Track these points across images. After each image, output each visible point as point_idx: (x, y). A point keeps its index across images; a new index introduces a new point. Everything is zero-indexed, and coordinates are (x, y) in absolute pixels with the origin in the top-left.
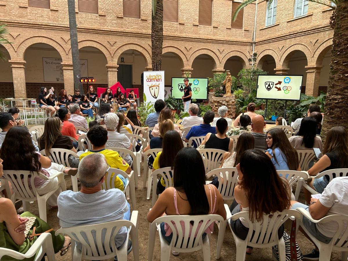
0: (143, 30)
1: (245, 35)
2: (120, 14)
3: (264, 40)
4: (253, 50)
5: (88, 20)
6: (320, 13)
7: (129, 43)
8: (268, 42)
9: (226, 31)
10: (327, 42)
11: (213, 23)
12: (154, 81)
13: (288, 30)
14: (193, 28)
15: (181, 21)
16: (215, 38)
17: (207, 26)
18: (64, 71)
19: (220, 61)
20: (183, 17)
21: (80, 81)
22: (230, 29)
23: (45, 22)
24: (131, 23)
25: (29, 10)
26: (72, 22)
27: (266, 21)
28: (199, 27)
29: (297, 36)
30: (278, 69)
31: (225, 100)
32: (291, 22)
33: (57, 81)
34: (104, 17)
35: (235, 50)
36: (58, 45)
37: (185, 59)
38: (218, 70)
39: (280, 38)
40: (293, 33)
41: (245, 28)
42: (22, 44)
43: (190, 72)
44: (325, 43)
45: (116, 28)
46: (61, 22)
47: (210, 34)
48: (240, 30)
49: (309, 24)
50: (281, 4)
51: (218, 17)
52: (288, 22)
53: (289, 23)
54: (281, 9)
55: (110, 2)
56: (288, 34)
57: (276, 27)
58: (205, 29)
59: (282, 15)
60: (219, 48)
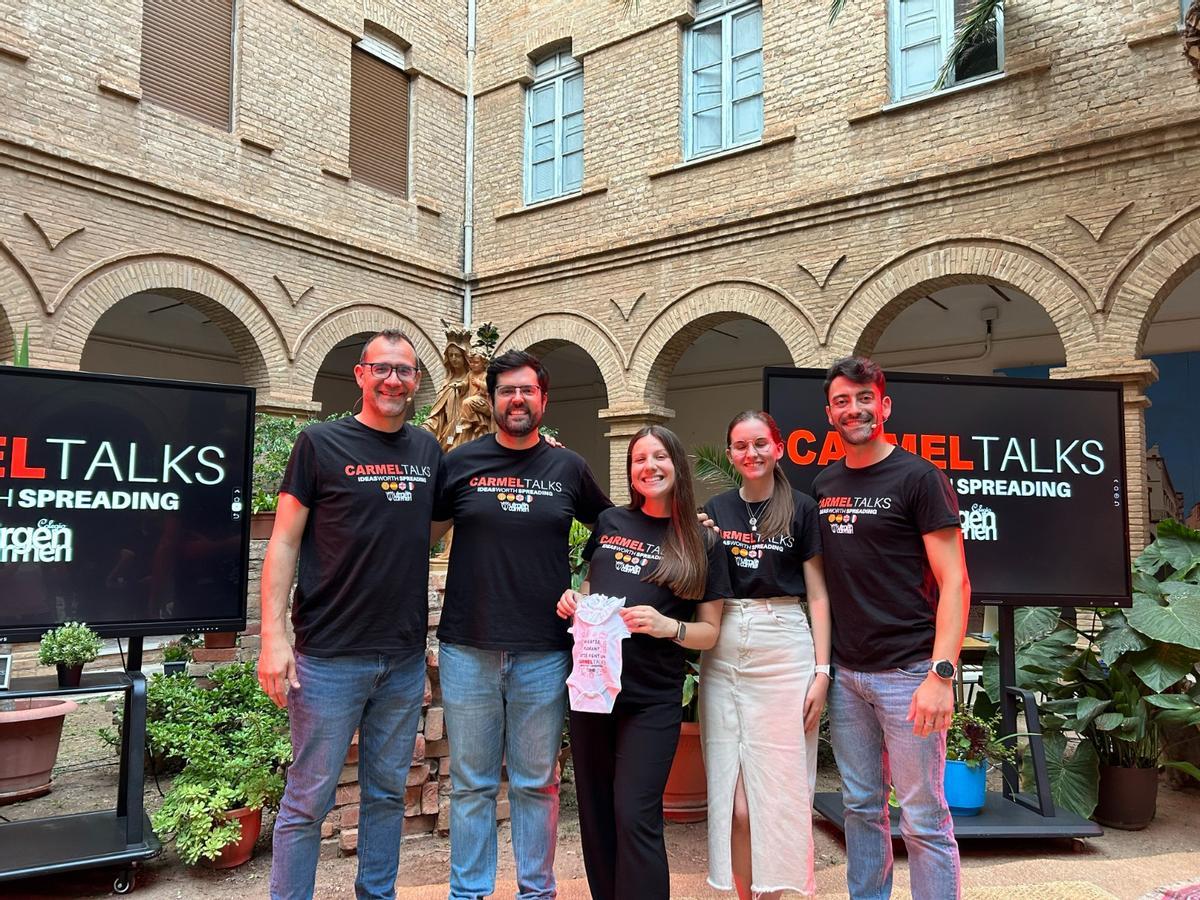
1: (424, 235)
3: (527, 265)
4: (468, 319)
6: (835, 131)
8: (549, 278)
9: (322, 188)
10: (899, 267)
11: (243, 118)
13: (658, 218)
14: (94, 107)
16: (259, 206)
17: (203, 127)
19: (287, 351)
22: (346, 179)
27: (527, 180)
28: (142, 115)
29: (716, 243)
30: (619, 410)
32: (671, 180)
35: (377, 302)
38: (282, 405)
39: (616, 257)
40: (696, 228)
41: (422, 197)
44: (889, 273)
47: (223, 175)
48: (394, 199)
49: (779, 182)
50: (611, 95)
51: (274, 93)
52: (654, 178)
53: (663, 181)
54: (610, 119)
56: (666, 235)
57: (593, 205)
58: (187, 141)
59: (619, 146)
60: (279, 274)
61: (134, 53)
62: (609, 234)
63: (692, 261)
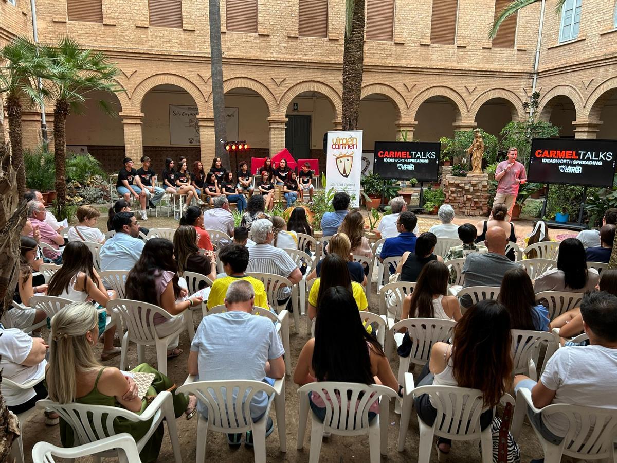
0: (331, 57)
1: (519, 59)
2: (293, 31)
3: (555, 68)
4: (534, 87)
5: (240, 44)
7: (306, 80)
8: (562, 72)
9: (481, 54)
11: (458, 39)
12: (344, 147)
13: (601, 51)
14: (419, 51)
15: (398, 39)
16: (461, 66)
17: (446, 46)
18: (201, 129)
19: (468, 108)
20: (402, 31)
21: (225, 149)
22: (491, 48)
23: (175, 50)
24: (311, 45)
25: (151, 32)
26: (215, 52)
27: (561, 33)
28: (430, 49)
30: (580, 122)
31: (470, 183)
32: (607, 36)
33: (190, 144)
34: (266, 37)
35: (498, 87)
36: (194, 88)
37: (404, 104)
38: (464, 124)
39: (585, 65)
40: (612, 56)
41: (520, 45)
42: (139, 87)
43: (412, 129)
45: (286, 56)
46: (199, 49)
47: (452, 59)
48: (508, 49)
50: (590, 1)
51: (468, 28)
52: (602, 35)
53: (605, 36)
54: (590, 11)
55: (278, 12)
56: (602, 58)
57: (580, 45)
58: (442, 52)
59: (592, 22)
60: (466, 85)
61: (429, 31)
62: (584, 56)
63: (611, 67)
